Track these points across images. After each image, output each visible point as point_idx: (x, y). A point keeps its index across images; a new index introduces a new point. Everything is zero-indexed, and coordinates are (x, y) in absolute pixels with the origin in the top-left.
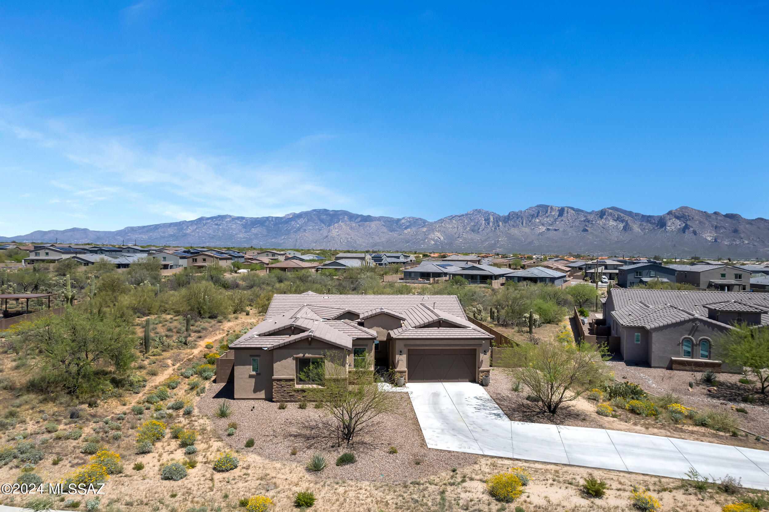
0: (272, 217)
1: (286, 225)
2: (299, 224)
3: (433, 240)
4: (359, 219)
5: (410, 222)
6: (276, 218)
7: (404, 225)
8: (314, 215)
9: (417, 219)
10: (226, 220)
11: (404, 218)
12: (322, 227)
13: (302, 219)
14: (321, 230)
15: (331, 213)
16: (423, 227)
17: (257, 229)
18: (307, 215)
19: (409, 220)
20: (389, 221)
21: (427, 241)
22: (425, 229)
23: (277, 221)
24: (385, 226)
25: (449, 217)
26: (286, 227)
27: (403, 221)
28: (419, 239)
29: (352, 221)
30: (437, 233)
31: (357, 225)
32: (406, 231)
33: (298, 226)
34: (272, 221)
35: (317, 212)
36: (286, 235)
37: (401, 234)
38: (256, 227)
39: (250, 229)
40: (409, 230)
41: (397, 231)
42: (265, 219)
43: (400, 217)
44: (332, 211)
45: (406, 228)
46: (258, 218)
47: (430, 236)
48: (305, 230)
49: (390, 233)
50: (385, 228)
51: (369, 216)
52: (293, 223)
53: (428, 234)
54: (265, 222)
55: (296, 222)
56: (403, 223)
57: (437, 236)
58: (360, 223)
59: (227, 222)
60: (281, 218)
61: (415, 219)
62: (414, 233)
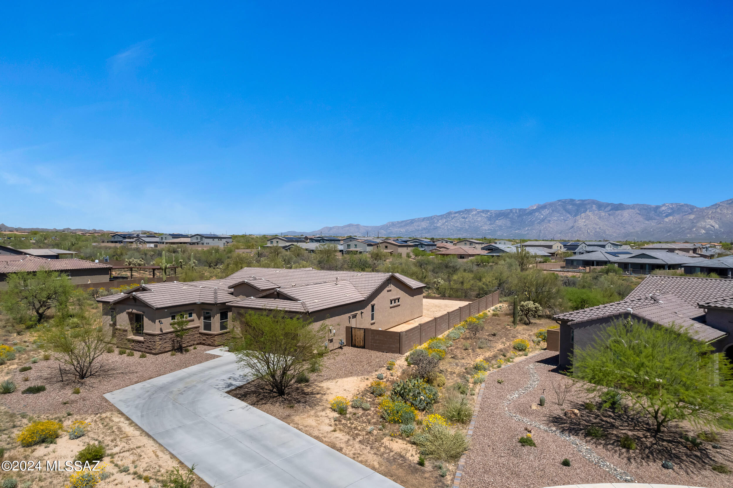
0: (516, 209)
1: (530, 217)
2: (543, 215)
3: (704, 228)
4: (609, 208)
5: (672, 209)
6: (520, 210)
7: (665, 213)
8: (559, 205)
9: (682, 206)
10: (472, 213)
11: (664, 205)
12: (568, 218)
13: (546, 210)
14: (567, 220)
15: (578, 202)
16: (690, 214)
17: (501, 221)
18: (551, 206)
19: (671, 207)
20: (645, 209)
21: (694, 229)
22: (692, 217)
23: (521, 213)
24: (639, 214)
25: (728, 201)
26: (530, 218)
27: (663, 208)
28: (684, 227)
29: (601, 210)
30: (709, 220)
31: (607, 214)
32: (666, 220)
33: (542, 217)
34: (516, 213)
35: (563, 202)
36: (530, 226)
37: (660, 223)
38: (500, 219)
39: (495, 221)
40: (671, 218)
41: (655, 219)
42: (509, 211)
43: (660, 204)
44: (579, 200)
45: (667, 216)
46: (502, 210)
47: (699, 225)
48: (550, 221)
49: (647, 222)
50: (640, 216)
51: (621, 204)
52: (537, 214)
53: (697, 222)
54: (508, 214)
55: (540, 213)
56: (663, 211)
57: (710, 223)
58: (611, 212)
59: (473, 215)
60: (526, 210)
61: (680, 205)
62: (677, 221)
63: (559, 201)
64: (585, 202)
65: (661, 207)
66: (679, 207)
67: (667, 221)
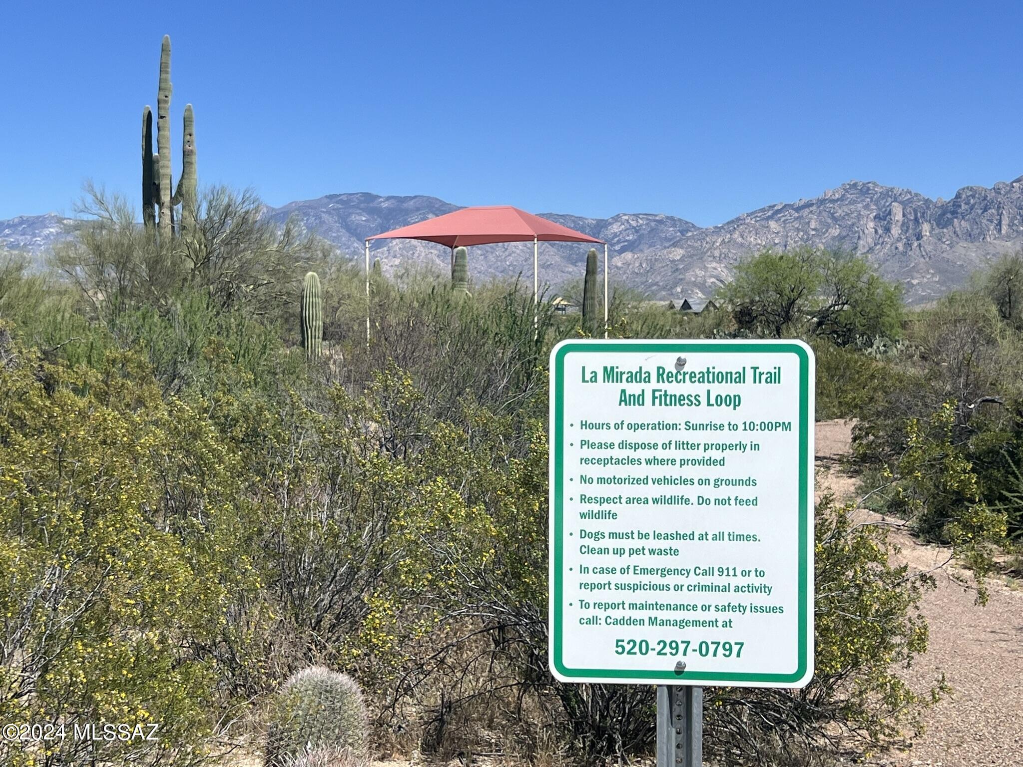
3: (702, 287)
5: (636, 230)
9: (661, 222)
10: (46, 232)
11: (616, 219)
15: (385, 205)
16: (675, 245)
18: (306, 214)
19: (635, 224)
21: (679, 290)
22: (678, 253)
25: (763, 210)
27: (616, 228)
28: (656, 284)
30: (714, 265)
35: (341, 202)
40: (628, 256)
43: (607, 216)
44: (388, 198)
47: (690, 276)
49: (571, 269)
53: (686, 269)
56: (615, 235)
57: (715, 273)
59: (47, 237)
61: (655, 221)
62: (641, 265)
63: (331, 197)
64: (405, 205)
65: (610, 224)
66: (653, 224)
67: (619, 264)
